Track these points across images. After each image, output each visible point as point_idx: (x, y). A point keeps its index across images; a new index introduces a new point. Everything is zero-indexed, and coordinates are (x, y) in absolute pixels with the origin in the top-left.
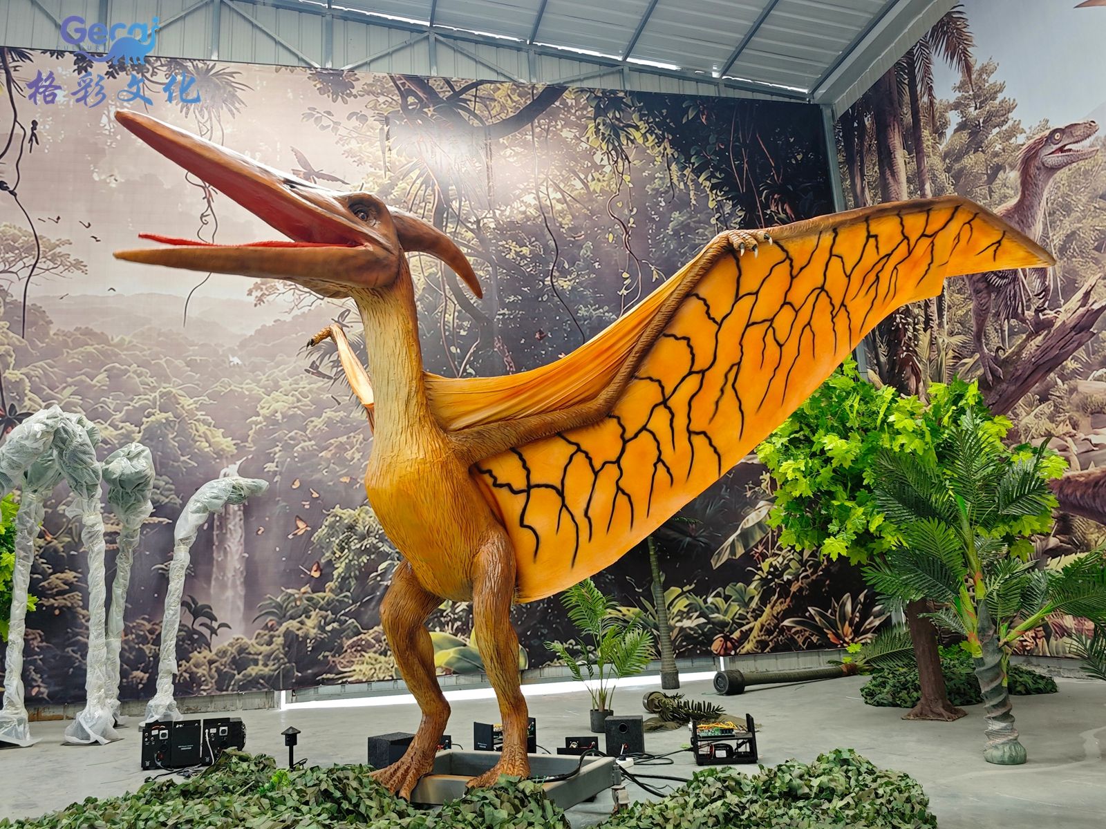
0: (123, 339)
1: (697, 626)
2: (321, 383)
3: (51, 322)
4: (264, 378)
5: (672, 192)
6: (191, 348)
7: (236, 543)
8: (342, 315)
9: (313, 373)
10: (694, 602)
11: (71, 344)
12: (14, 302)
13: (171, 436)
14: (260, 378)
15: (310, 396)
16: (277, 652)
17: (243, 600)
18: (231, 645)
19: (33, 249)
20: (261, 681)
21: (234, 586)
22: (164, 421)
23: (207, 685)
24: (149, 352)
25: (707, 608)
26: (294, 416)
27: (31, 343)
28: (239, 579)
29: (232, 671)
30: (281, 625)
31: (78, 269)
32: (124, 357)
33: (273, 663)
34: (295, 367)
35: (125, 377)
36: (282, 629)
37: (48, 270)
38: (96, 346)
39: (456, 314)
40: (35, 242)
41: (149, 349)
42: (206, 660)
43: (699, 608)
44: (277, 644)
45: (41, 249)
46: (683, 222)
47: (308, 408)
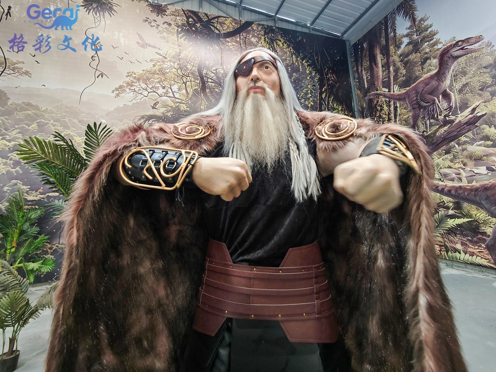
0: (47, 109)
3: (9, 99)
5: (293, 66)
6: (82, 114)
8: (155, 104)
11: (19, 109)
19: (3, 64)
24: (60, 115)
31: (27, 75)
32: (47, 117)
35: (46, 126)
37: (10, 74)
38: (33, 111)
40: (4, 61)
41: (60, 114)
45: (8, 64)
46: (297, 77)
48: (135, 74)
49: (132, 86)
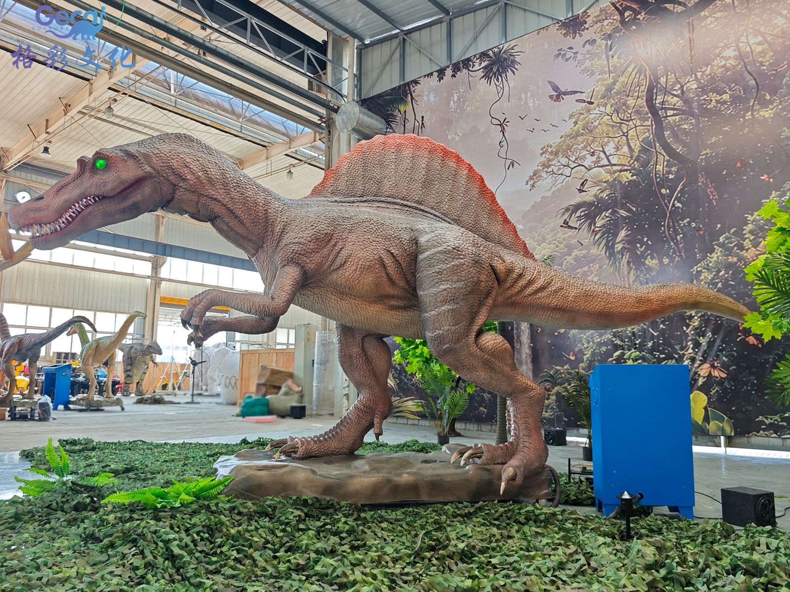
7: (526, 338)
8: (582, 184)
9: (565, 227)
15: (564, 243)
21: (527, 363)
28: (529, 359)
30: (553, 388)
33: (550, 411)
34: (554, 225)
36: (555, 391)
39: (665, 163)
44: (552, 400)
47: (563, 250)
48: (551, 147)
49: (549, 166)
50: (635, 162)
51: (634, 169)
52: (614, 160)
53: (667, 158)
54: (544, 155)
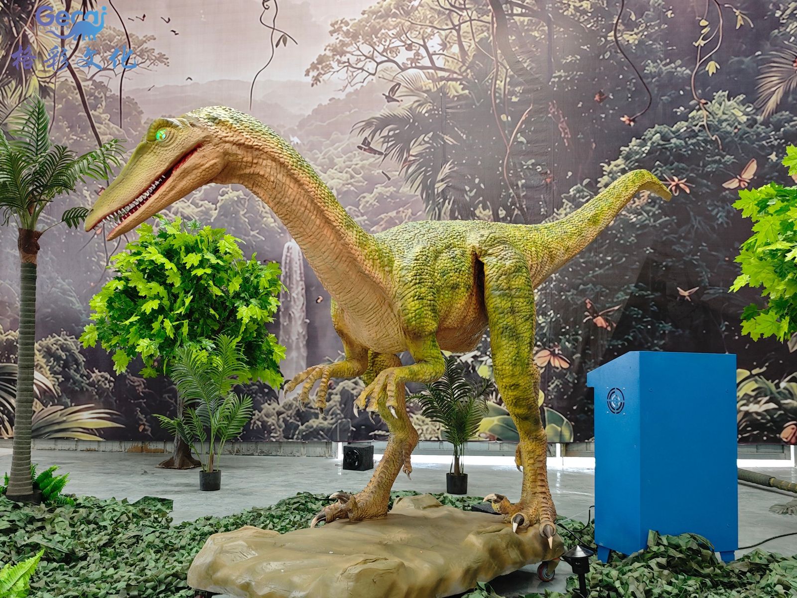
1: (766, 411)
2: (372, 159)
3: (142, 112)
4: (320, 156)
7: (299, 310)
8: (393, 90)
9: (365, 150)
10: (764, 386)
12: (113, 96)
13: (242, 213)
14: (316, 156)
15: (363, 173)
16: (335, 408)
17: (305, 360)
18: (296, 399)
20: (321, 433)
21: (298, 348)
22: (236, 199)
23: (275, 433)
25: (779, 393)
26: (347, 193)
27: (127, 131)
28: (302, 342)
29: (297, 423)
30: (338, 384)
31: (162, 62)
33: (331, 417)
34: (348, 145)
36: (339, 388)
37: (138, 65)
39: (508, 79)
40: (127, 40)
42: (275, 412)
43: (769, 393)
44: (335, 401)
45: (132, 46)
47: (361, 184)
48: (347, 24)
49: (343, 53)
50: (469, 71)
51: (465, 78)
52: (439, 62)
53: (511, 73)
54: (335, 35)
